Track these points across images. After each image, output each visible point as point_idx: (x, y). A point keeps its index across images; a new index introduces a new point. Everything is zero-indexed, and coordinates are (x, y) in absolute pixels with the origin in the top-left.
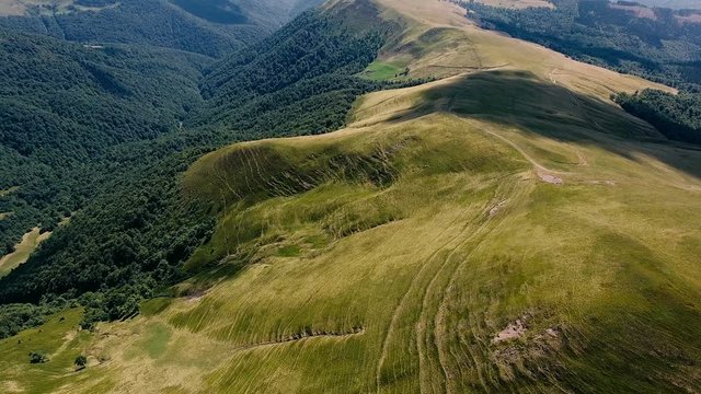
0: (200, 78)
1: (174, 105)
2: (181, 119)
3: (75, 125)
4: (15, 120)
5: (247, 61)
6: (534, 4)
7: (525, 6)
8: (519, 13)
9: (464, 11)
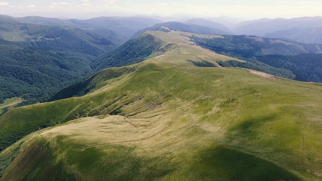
0: (91, 63)
1: (81, 71)
3: (48, 76)
4: (28, 74)
5: (109, 57)
6: (217, 37)
7: (213, 37)
8: (210, 40)
9: (189, 39)
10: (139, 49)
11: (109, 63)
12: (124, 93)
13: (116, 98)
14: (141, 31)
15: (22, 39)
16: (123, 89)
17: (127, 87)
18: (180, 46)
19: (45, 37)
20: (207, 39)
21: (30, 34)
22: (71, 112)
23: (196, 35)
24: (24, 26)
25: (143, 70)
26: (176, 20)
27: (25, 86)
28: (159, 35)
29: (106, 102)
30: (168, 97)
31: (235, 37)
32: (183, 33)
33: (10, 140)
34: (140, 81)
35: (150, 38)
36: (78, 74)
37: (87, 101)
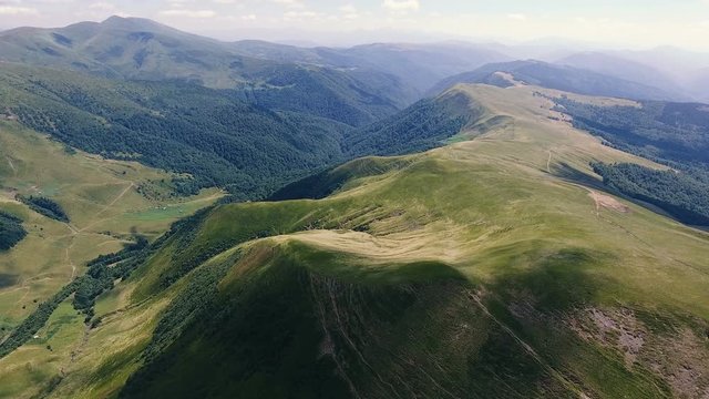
0: (342, 139)
1: (323, 154)
3: (266, 156)
4: (237, 149)
5: (376, 130)
6: (623, 103)
7: (614, 104)
8: (605, 110)
9: (553, 104)
10: (437, 122)
11: (374, 144)
12: (380, 202)
13: (367, 209)
14: (452, 77)
15: (232, 85)
16: (379, 197)
17: (386, 194)
18: (520, 124)
19: (270, 82)
20: (596, 108)
21: (244, 76)
22: (301, 220)
23: (570, 96)
24: (237, 59)
25: (415, 169)
26: (536, 57)
27: (230, 171)
28: (480, 95)
29: (352, 212)
30: (438, 216)
31: (672, 107)
32: (541, 90)
34: (406, 186)
35: (462, 99)
36: (318, 160)
37: (326, 208)
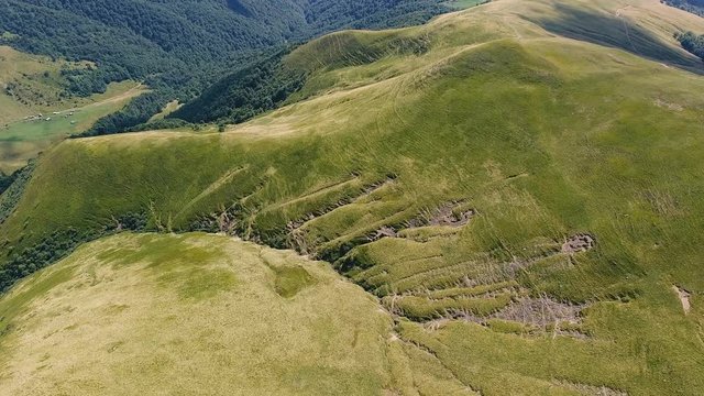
0: (306, 5)
1: (282, 25)
2: (287, 38)
3: (204, 31)
4: (160, 22)
22: (206, 192)
33: (43, 249)
36: (275, 34)
